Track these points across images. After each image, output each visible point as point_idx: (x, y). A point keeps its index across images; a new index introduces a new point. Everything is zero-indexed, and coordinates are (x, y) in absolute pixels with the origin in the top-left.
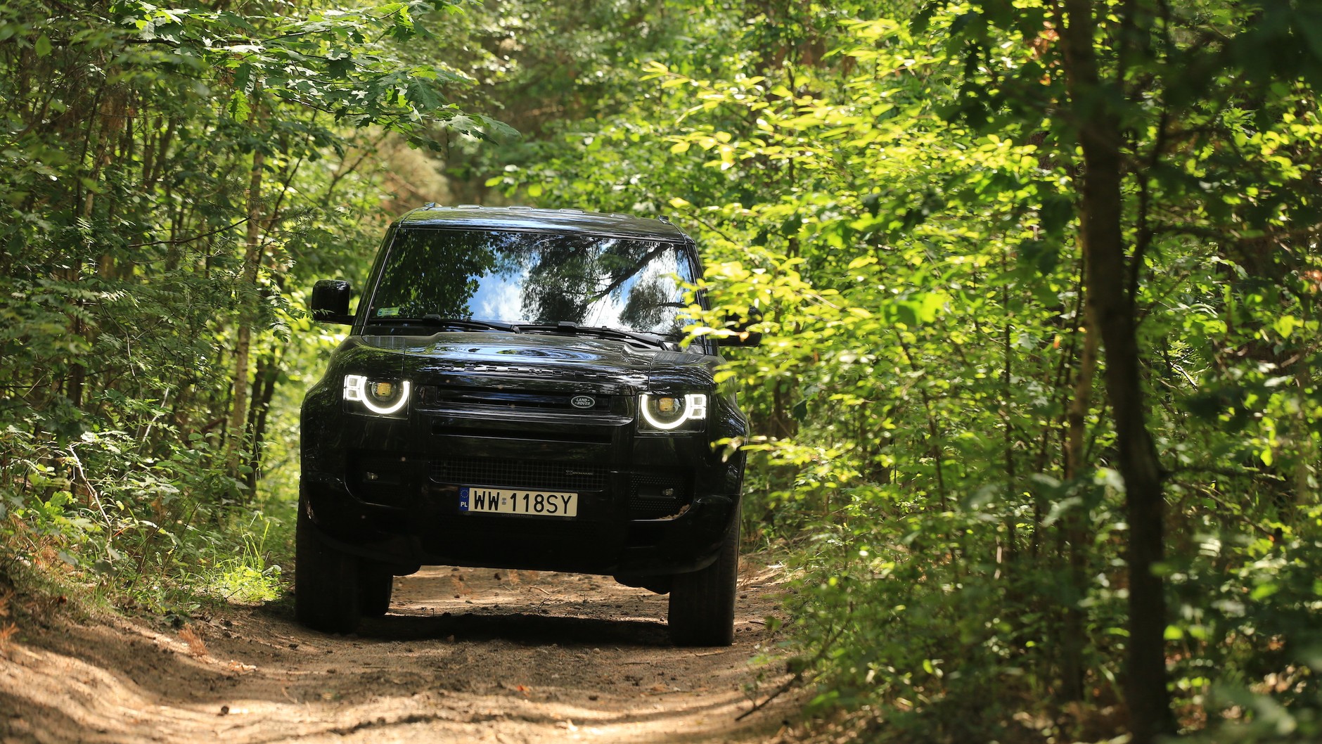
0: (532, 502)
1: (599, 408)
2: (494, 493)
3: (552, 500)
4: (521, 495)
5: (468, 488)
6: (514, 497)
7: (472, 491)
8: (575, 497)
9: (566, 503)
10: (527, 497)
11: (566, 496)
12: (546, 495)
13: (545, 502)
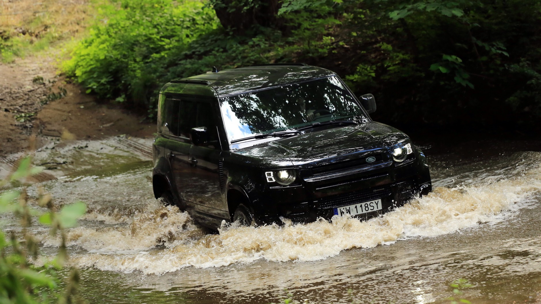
0: (364, 207)
1: (378, 161)
2: (348, 207)
3: (371, 205)
4: (358, 205)
5: (336, 209)
6: (356, 207)
7: (338, 209)
8: (380, 201)
9: (377, 204)
10: (361, 206)
11: (376, 201)
12: (368, 203)
13: (369, 206)
